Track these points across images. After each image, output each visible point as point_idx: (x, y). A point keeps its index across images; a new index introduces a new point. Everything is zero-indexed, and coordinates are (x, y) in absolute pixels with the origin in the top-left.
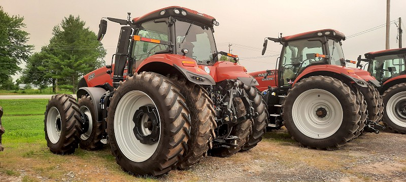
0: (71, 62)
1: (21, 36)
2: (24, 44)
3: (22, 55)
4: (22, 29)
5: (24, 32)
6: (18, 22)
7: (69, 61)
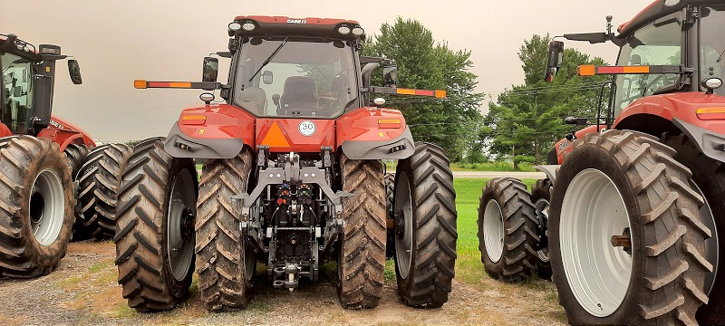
0: (530, 116)
1: (466, 82)
2: (471, 93)
3: (467, 109)
4: (467, 70)
5: (469, 75)
6: (462, 60)
7: (527, 115)
